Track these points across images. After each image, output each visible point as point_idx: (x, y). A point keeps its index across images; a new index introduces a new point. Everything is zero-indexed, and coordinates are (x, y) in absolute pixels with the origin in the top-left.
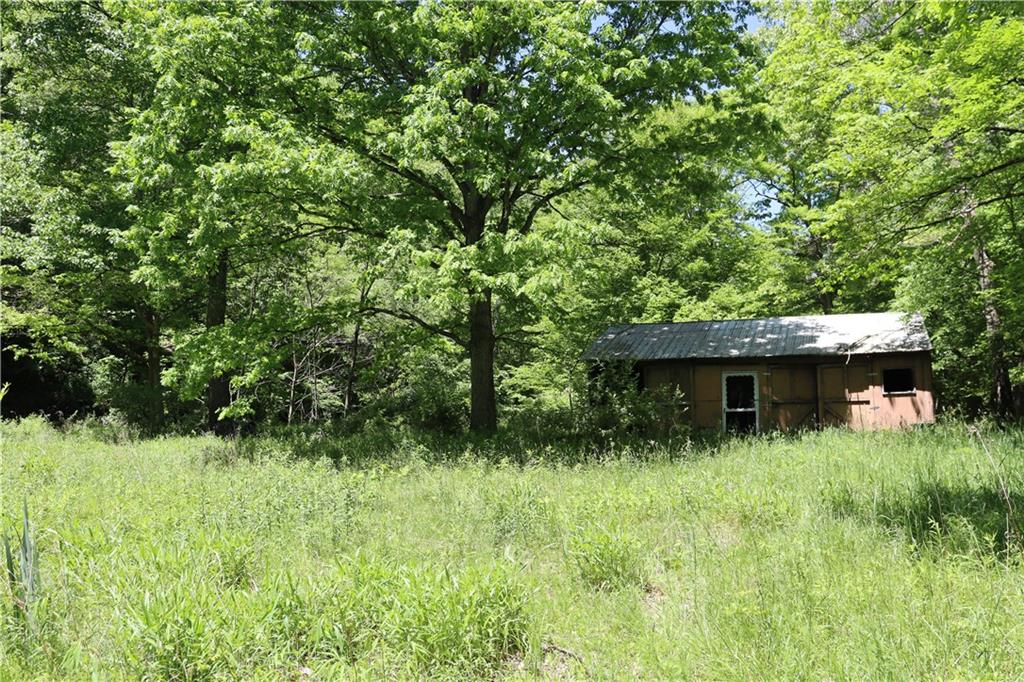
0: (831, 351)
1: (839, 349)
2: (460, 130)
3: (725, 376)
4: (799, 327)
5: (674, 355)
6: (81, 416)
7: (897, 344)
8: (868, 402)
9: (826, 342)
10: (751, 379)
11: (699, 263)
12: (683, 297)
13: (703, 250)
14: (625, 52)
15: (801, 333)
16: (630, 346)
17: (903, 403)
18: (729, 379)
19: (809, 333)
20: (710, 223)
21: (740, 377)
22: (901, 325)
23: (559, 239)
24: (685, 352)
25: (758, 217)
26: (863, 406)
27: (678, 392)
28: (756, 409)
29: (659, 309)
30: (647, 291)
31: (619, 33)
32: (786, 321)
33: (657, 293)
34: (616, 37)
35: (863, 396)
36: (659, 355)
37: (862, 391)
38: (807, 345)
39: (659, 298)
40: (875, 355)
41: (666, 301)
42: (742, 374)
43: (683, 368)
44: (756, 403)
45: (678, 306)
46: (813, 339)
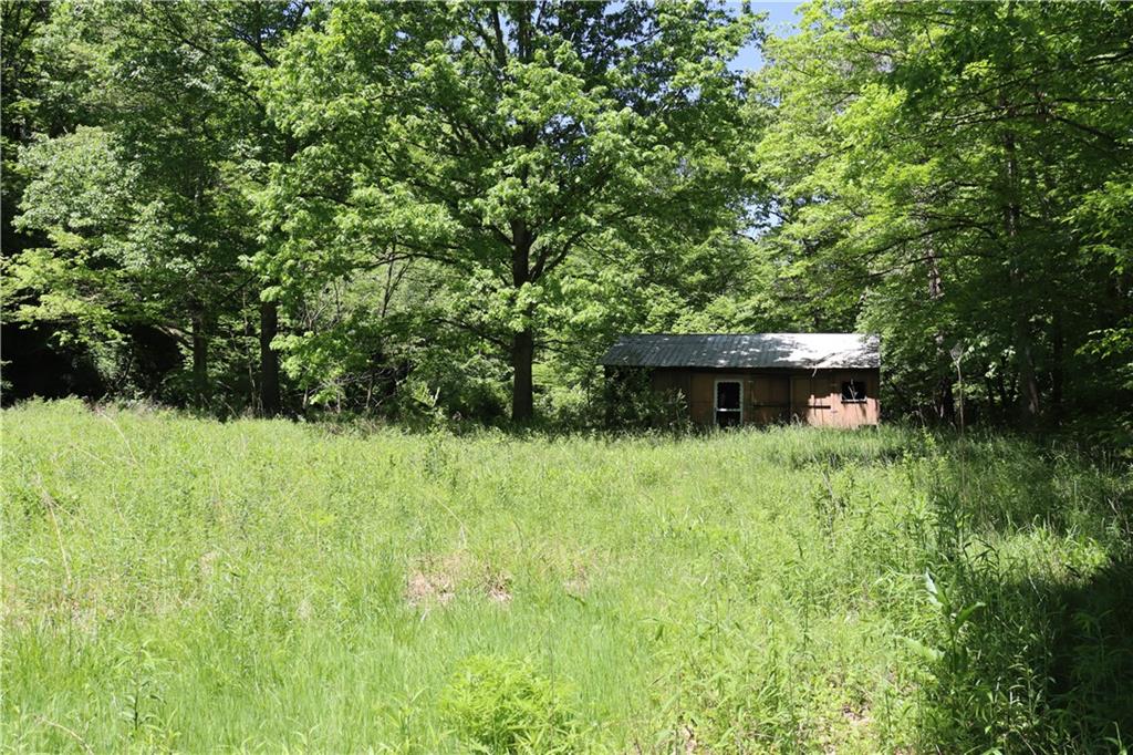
0: (798, 364)
1: (804, 363)
2: (529, 200)
3: (716, 382)
4: (778, 343)
5: (676, 364)
6: (111, 399)
7: (852, 361)
8: (829, 407)
9: (796, 357)
10: (738, 385)
11: (699, 276)
12: (682, 307)
13: (703, 264)
14: (651, 138)
15: (779, 349)
16: (639, 354)
17: (854, 408)
18: (720, 384)
19: (786, 350)
20: (710, 238)
21: (728, 383)
22: (859, 345)
23: (600, 284)
24: (685, 360)
25: (757, 226)
26: (824, 410)
27: (680, 394)
28: (741, 410)
29: (660, 317)
30: (650, 301)
31: (647, 124)
32: (769, 336)
33: (660, 302)
34: (646, 126)
35: (826, 401)
36: (664, 364)
37: (824, 397)
38: (780, 359)
39: (660, 308)
40: (835, 370)
41: (667, 310)
42: (731, 381)
43: (682, 375)
44: (741, 405)
45: (678, 316)
46: (787, 354)
